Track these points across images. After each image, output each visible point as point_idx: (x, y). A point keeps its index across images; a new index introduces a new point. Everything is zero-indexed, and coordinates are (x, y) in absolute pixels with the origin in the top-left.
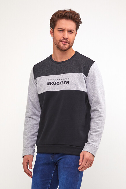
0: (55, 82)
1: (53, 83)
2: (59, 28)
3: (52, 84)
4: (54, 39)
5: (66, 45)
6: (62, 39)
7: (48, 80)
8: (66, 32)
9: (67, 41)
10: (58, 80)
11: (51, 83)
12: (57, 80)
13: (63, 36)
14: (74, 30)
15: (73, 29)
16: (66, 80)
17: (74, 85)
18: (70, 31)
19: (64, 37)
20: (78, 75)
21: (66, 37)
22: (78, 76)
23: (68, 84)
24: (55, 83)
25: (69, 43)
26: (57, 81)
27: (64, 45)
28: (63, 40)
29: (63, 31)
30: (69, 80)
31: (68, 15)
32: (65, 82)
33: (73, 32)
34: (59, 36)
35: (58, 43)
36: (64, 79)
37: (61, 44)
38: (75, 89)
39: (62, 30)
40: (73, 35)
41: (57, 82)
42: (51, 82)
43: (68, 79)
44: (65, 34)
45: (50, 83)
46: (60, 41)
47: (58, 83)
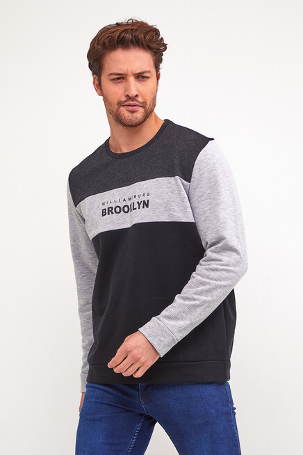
0: (119, 207)
1: (113, 211)
2: (111, 74)
3: (112, 213)
4: (106, 100)
5: (136, 111)
6: (124, 99)
7: (104, 204)
8: (132, 80)
9: (138, 101)
10: (124, 200)
11: (110, 211)
12: (122, 200)
13: (126, 91)
14: (149, 72)
15: (147, 69)
16: (143, 199)
17: (162, 209)
18: (140, 77)
19: (127, 93)
20: (170, 183)
21: (133, 92)
22: (169, 185)
23: (147, 207)
24: (118, 210)
25: (143, 105)
26: (124, 204)
27: (133, 112)
28: (126, 101)
29: (123, 78)
30: (148, 198)
31: (129, 36)
32: (139, 205)
33: (148, 77)
34: (117, 91)
35: (117, 111)
36: (137, 197)
37: (124, 112)
38: (165, 219)
39: (121, 78)
40: (150, 83)
41: (125, 206)
42: (109, 208)
43: (146, 195)
44: (129, 86)
45: (107, 211)
46: (120, 104)
47: (126, 209)
